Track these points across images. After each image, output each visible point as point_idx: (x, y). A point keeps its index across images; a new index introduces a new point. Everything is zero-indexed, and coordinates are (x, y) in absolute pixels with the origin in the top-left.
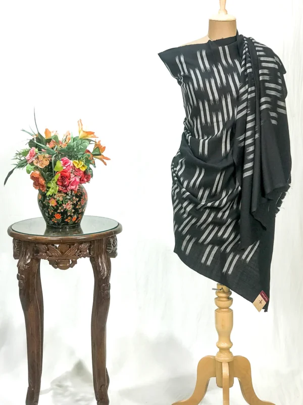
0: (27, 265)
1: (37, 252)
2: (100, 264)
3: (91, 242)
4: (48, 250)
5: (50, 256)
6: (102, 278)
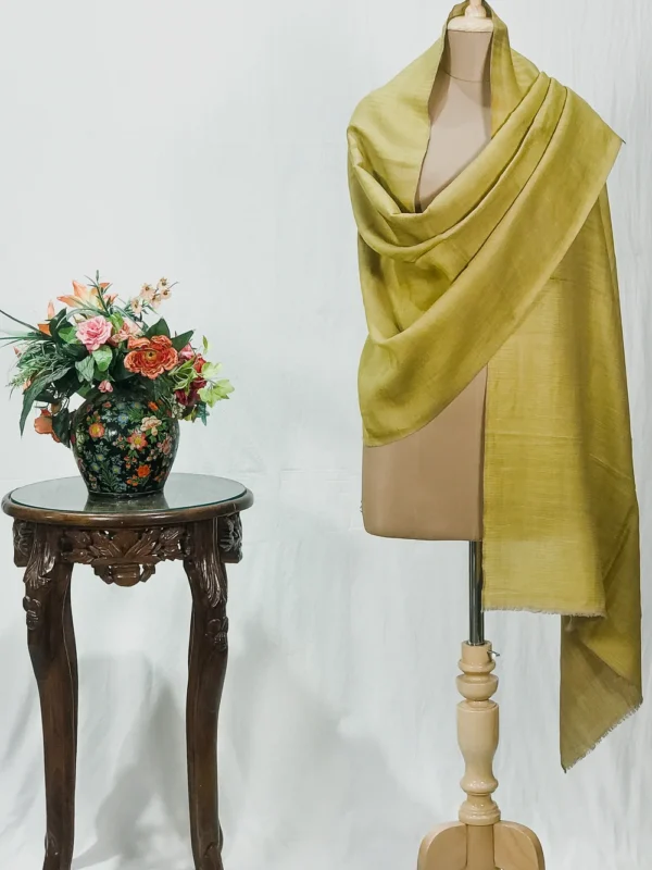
0: (46, 576)
1: (68, 547)
2: (205, 574)
3: (186, 526)
4: (92, 543)
5: (96, 557)
6: (210, 604)
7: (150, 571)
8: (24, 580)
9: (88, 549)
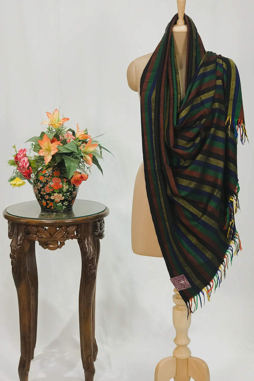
0: (19, 245)
1: (28, 233)
2: (87, 246)
3: (78, 225)
4: (38, 232)
5: (40, 238)
6: (88, 258)
7: (63, 244)
8: (10, 246)
9: (36, 234)
